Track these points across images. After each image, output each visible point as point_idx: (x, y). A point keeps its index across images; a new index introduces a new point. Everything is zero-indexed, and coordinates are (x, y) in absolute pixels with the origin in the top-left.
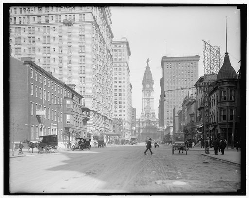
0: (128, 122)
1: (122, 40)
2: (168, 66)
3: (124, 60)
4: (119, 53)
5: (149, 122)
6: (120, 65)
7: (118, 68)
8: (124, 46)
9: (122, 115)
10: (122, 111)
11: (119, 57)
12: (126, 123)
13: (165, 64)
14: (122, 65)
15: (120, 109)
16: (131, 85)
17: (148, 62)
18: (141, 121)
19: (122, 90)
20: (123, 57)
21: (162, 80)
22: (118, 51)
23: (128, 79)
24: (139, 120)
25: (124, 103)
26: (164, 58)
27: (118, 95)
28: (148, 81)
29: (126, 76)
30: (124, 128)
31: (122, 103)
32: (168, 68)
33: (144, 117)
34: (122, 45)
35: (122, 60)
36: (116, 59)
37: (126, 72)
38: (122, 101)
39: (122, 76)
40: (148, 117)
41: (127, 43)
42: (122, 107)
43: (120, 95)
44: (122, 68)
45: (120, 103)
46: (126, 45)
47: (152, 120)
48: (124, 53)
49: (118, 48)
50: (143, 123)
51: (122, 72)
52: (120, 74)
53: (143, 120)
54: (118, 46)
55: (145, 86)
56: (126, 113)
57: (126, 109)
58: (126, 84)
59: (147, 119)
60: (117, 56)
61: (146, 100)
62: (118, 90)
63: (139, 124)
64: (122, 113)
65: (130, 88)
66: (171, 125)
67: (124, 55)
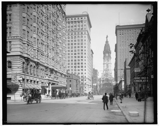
0: (88, 79)
1: (83, 14)
2: (120, 33)
3: (85, 29)
4: (81, 24)
5: (107, 80)
6: (82, 33)
7: (80, 36)
8: (85, 18)
9: (84, 74)
10: (84, 70)
11: (81, 27)
12: (87, 80)
13: (118, 31)
14: (84, 33)
15: (82, 68)
16: (92, 51)
17: (107, 38)
18: (101, 79)
19: (84, 54)
20: (84, 27)
21: (116, 46)
22: (80, 22)
23: (89, 46)
24: (100, 78)
25: (85, 64)
26: (117, 26)
27: (80, 57)
28: (107, 51)
29: (86, 42)
30: (85, 84)
31: (84, 63)
32: (120, 34)
33: (104, 77)
34: (83, 18)
35: (84, 29)
36: (79, 29)
37: (87, 39)
38: (84, 62)
39: (84, 42)
40: (107, 76)
41: (88, 16)
42: (84, 67)
43: (82, 57)
44: (84, 36)
45: (82, 64)
46: (86, 18)
47: (109, 79)
48: (85, 24)
49: (80, 20)
50: (103, 81)
51: (84, 39)
52: (82, 40)
53: (103, 78)
54: (80, 18)
55: (105, 55)
56: (86, 72)
57: (86, 69)
58: (86, 49)
59: (106, 78)
60: (79, 26)
61: (106, 65)
62: (80, 54)
63: (100, 82)
64: (84, 72)
65: (92, 53)
66: (123, 79)
67: (85, 26)
